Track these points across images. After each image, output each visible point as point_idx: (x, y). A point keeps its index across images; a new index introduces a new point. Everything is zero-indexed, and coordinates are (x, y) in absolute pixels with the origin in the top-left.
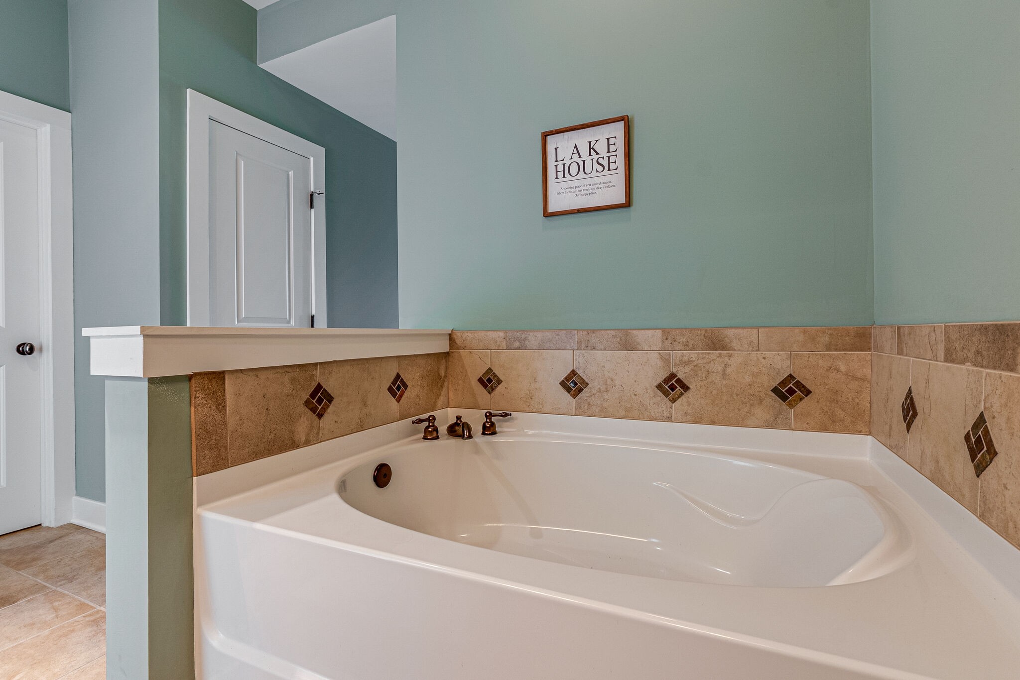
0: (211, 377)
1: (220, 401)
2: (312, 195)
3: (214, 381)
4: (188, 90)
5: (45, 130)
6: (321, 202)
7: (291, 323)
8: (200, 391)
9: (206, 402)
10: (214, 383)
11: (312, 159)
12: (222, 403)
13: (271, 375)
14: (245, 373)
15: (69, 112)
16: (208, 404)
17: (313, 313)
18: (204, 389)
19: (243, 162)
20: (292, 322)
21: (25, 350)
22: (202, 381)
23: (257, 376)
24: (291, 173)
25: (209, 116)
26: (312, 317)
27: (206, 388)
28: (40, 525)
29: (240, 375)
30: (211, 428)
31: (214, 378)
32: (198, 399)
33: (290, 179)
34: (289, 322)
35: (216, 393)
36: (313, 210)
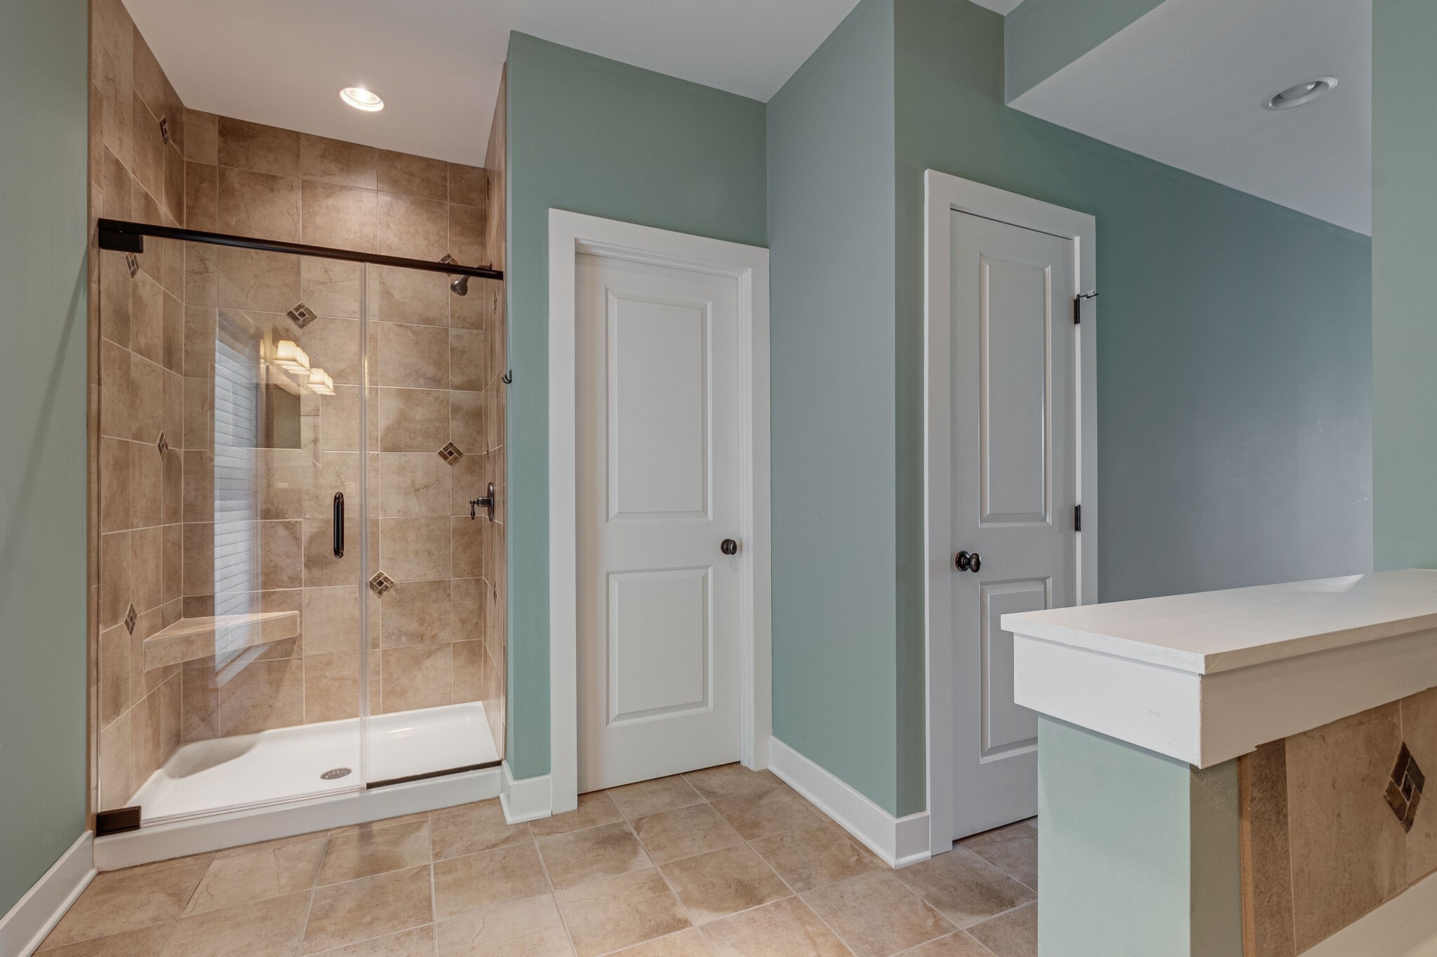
2: (1077, 303)
4: (927, 172)
5: (747, 276)
6: (1089, 310)
7: (1048, 521)
11: (1077, 240)
15: (767, 248)
17: (1078, 502)
19: (988, 266)
20: (1049, 519)
21: (729, 547)
24: (1048, 270)
25: (951, 204)
26: (1077, 509)
28: (739, 762)
33: (1047, 280)
34: (1044, 519)
36: (1078, 327)
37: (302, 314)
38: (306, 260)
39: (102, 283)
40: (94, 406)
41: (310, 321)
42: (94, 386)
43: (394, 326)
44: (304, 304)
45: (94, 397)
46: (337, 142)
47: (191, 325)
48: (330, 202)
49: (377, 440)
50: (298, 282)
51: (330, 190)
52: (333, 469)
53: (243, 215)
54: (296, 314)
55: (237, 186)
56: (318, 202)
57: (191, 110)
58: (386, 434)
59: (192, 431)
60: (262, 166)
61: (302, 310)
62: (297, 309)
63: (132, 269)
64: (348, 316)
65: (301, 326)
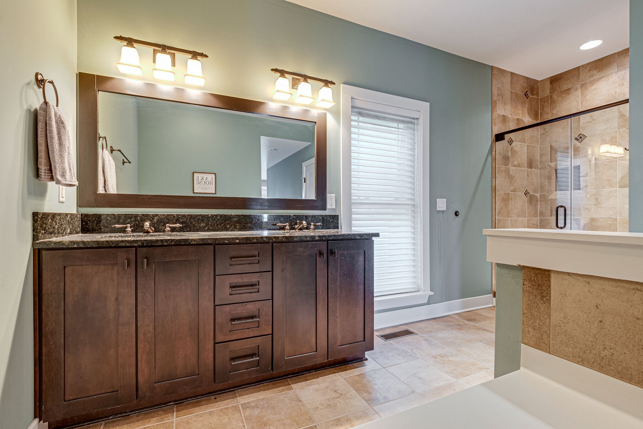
0: (537, 272)
1: (545, 294)
3: (539, 276)
8: (528, 281)
9: (532, 291)
10: (540, 278)
12: (546, 296)
13: (608, 286)
14: (573, 277)
16: (533, 293)
18: (530, 280)
22: (529, 273)
23: (588, 283)
27: (532, 279)
29: (567, 277)
30: (536, 313)
31: (540, 274)
32: (525, 286)
35: (541, 286)
37: (581, 138)
38: (582, 117)
39: (496, 152)
40: (494, 184)
41: (584, 139)
42: (494, 179)
43: (626, 130)
44: (582, 133)
45: (494, 182)
46: (596, 61)
47: (541, 152)
48: (593, 87)
49: (616, 183)
50: (579, 125)
51: (592, 83)
52: (595, 197)
53: (558, 108)
54: (578, 138)
55: (556, 99)
56: (587, 90)
57: (541, 80)
58: (621, 180)
59: (542, 187)
60: (565, 87)
61: (581, 136)
62: (578, 136)
63: (510, 143)
64: (602, 132)
65: (580, 142)
